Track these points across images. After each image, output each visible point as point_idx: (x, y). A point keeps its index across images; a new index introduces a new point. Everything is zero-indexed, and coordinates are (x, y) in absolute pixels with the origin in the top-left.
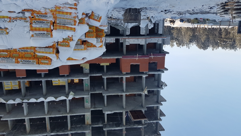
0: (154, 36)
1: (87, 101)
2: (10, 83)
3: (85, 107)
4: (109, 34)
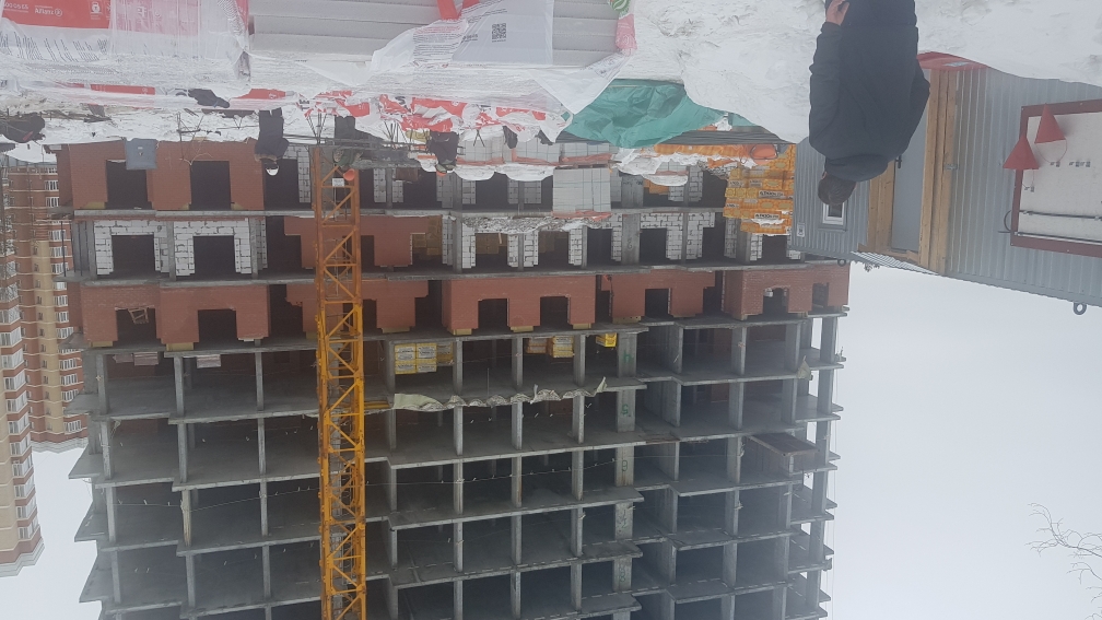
1: (626, 408)
2: (413, 354)
3: (620, 430)
4: (697, 200)
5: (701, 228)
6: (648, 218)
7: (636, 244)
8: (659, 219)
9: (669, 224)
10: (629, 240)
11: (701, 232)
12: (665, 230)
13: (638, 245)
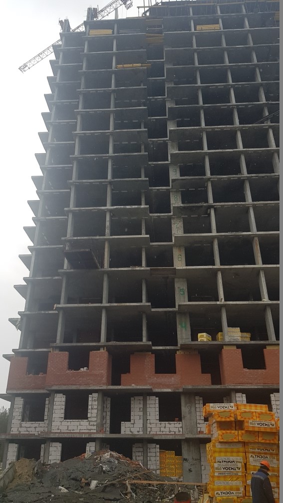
0: (30, 438)
4: (136, 445)
5: (132, 421)
6: (176, 430)
7: (184, 409)
8: (167, 430)
9: (159, 425)
10: (190, 413)
11: (132, 418)
12: (161, 420)
13: (183, 408)
